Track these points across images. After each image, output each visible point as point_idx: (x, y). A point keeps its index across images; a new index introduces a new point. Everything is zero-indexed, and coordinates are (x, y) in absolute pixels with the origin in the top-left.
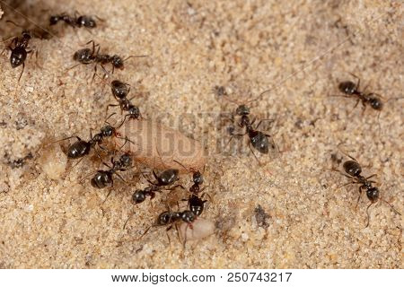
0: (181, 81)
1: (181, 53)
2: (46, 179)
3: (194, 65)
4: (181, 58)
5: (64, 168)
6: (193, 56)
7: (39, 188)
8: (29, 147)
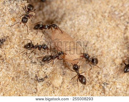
0: (112, 44)
1: (112, 31)
2: (53, 87)
3: (118, 37)
4: (112, 34)
5: (61, 82)
6: (117, 33)
7: (50, 91)
8: (46, 73)
